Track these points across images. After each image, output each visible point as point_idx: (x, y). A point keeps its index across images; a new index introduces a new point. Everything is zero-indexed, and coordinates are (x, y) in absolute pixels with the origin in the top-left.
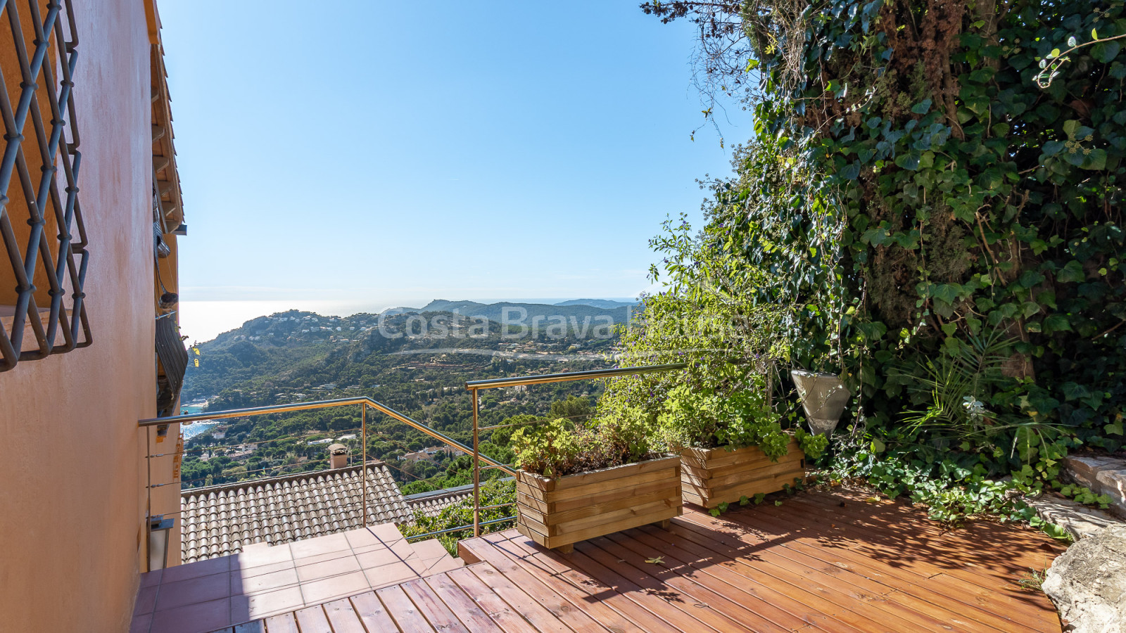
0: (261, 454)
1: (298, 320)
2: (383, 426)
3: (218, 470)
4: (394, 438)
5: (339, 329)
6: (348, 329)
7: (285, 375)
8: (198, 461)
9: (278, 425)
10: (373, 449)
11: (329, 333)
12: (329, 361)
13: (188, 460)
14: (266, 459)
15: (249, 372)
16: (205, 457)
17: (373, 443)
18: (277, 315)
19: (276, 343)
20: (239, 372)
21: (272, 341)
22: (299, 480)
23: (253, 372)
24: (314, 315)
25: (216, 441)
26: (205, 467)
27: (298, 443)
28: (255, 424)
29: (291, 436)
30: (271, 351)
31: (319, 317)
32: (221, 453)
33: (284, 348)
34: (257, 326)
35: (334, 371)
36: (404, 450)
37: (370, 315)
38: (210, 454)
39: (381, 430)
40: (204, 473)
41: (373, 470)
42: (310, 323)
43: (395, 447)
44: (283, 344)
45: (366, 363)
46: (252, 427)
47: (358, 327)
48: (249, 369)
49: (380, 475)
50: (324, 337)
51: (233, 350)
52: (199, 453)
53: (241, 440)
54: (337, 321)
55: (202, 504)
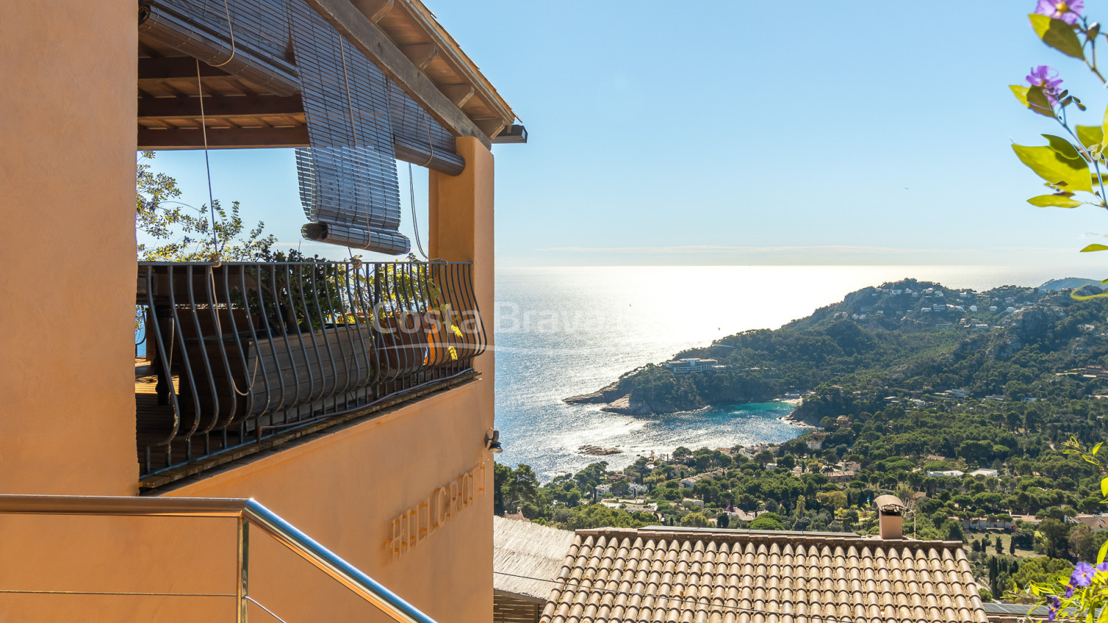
0: (864, 479)
1: (915, 294)
2: (1041, 464)
3: (811, 491)
4: (1059, 486)
5: (973, 308)
6: (987, 309)
7: (898, 371)
8: (789, 475)
9: (889, 440)
10: (1024, 498)
11: (959, 315)
12: (958, 356)
13: (778, 472)
14: (870, 487)
15: (852, 363)
16: (797, 471)
17: (1025, 488)
18: (888, 286)
19: (887, 326)
20: (840, 363)
21: (881, 322)
22: (820, 545)
23: (858, 363)
24: (938, 287)
25: (811, 452)
26: (796, 484)
27: (914, 471)
28: (858, 436)
29: (906, 459)
30: (879, 336)
31: (945, 290)
32: (816, 469)
33: (896, 332)
34: (863, 299)
35: (966, 372)
36: (1075, 507)
37: (1021, 290)
38: (804, 468)
39: (1038, 470)
40: (796, 492)
41: (940, 553)
42: (932, 299)
43: (1059, 500)
44: (895, 328)
45: (1015, 363)
46: (855, 438)
47: (1002, 307)
48: (851, 359)
49: (950, 565)
50: (953, 320)
51: (833, 332)
52: (789, 464)
53: (840, 454)
54: (971, 297)
55: (684, 556)
